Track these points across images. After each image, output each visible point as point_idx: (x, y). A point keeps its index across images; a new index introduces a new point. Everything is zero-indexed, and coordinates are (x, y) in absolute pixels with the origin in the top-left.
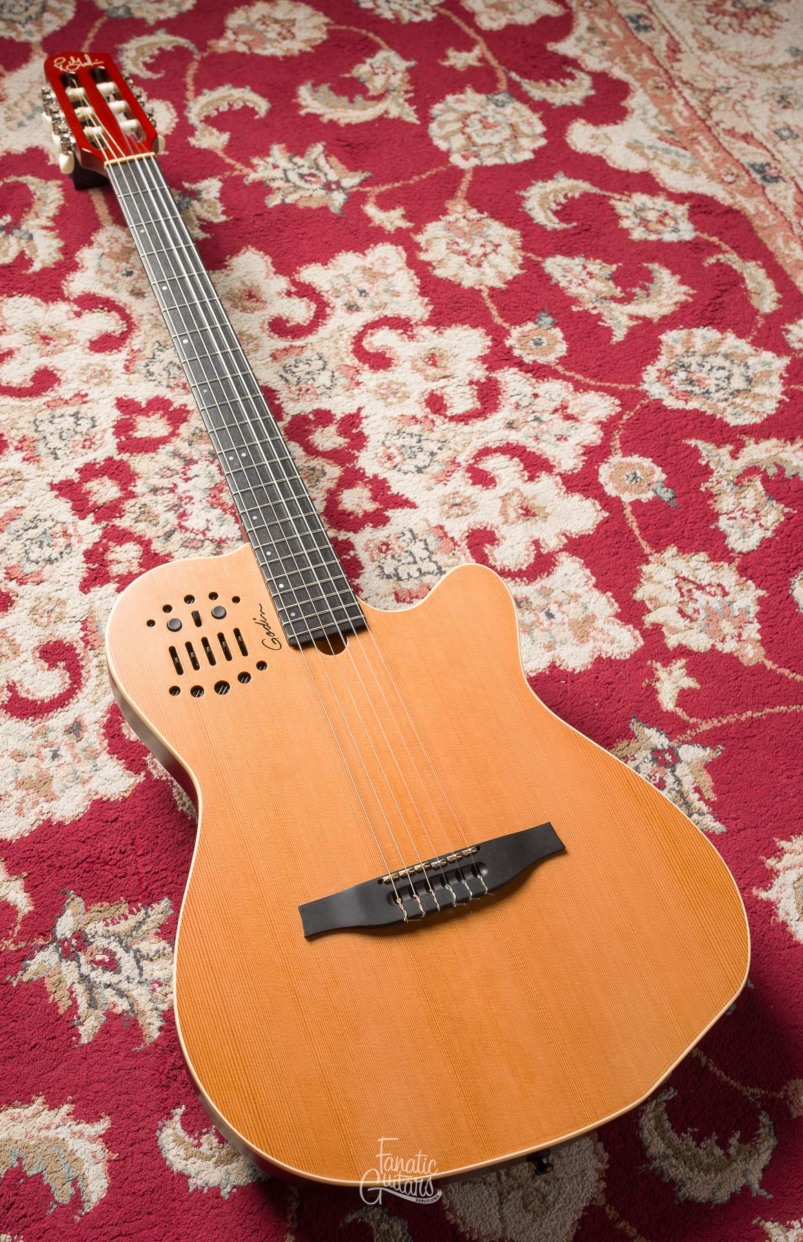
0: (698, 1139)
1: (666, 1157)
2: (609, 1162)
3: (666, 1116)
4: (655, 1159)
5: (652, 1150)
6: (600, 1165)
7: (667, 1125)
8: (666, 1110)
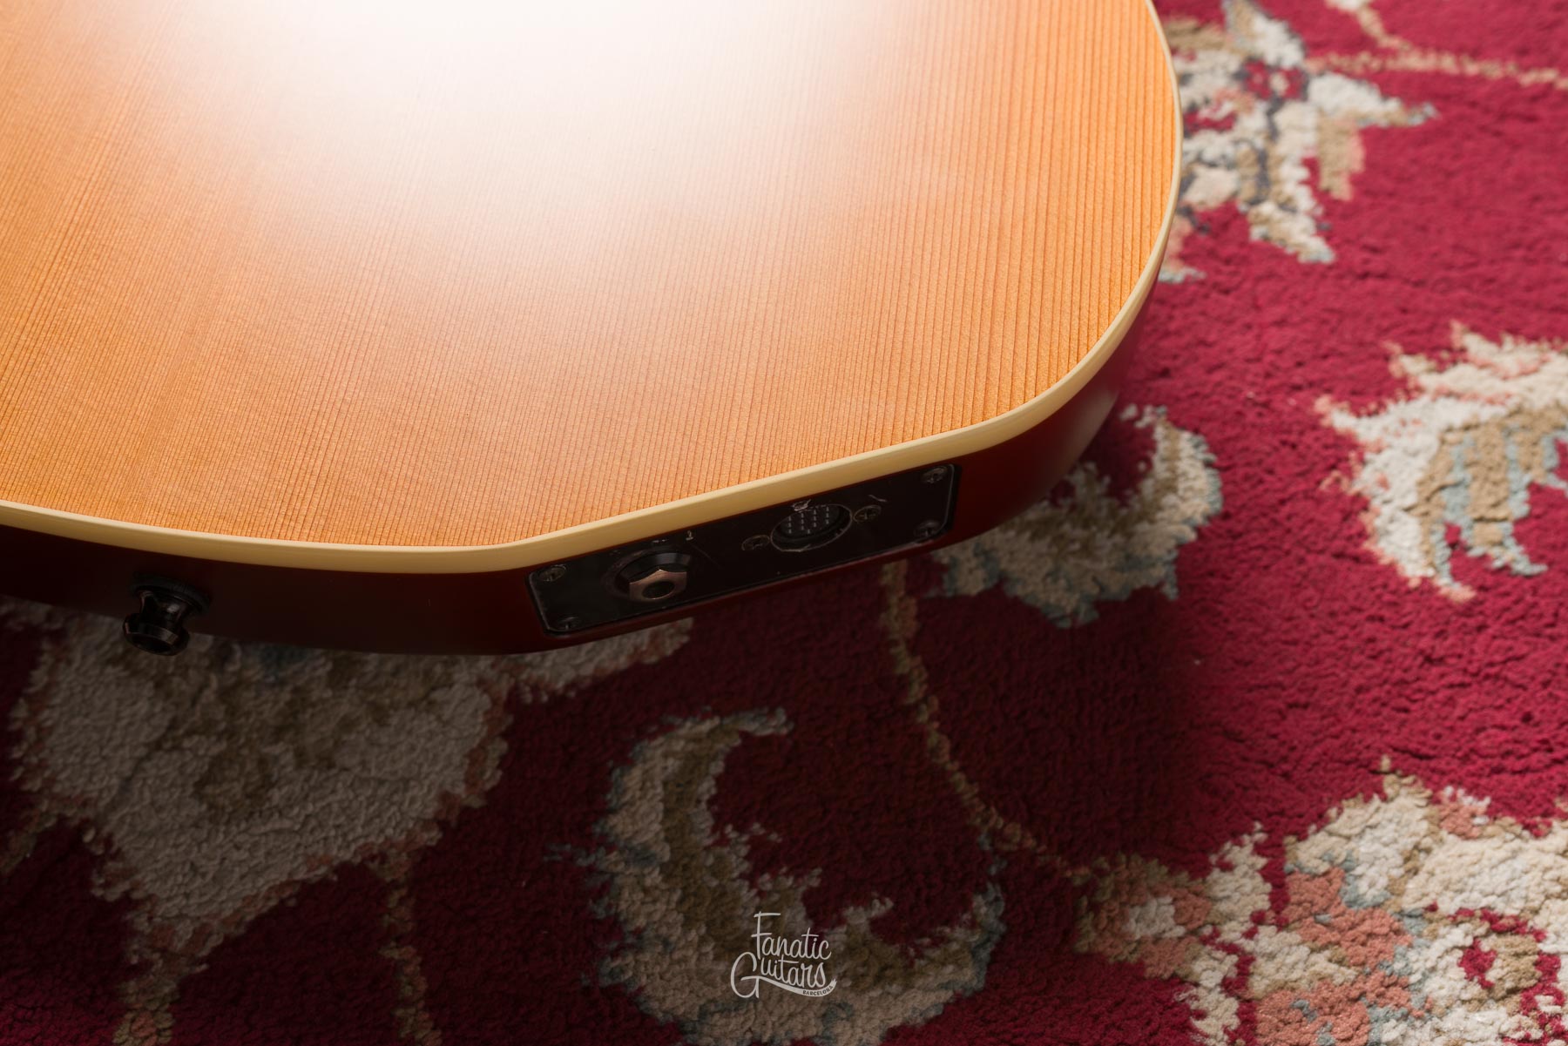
0: (763, 860)
1: (643, 856)
2: (490, 795)
3: (718, 767)
4: (610, 848)
5: (618, 824)
6: (460, 790)
7: (707, 788)
8: (732, 759)
